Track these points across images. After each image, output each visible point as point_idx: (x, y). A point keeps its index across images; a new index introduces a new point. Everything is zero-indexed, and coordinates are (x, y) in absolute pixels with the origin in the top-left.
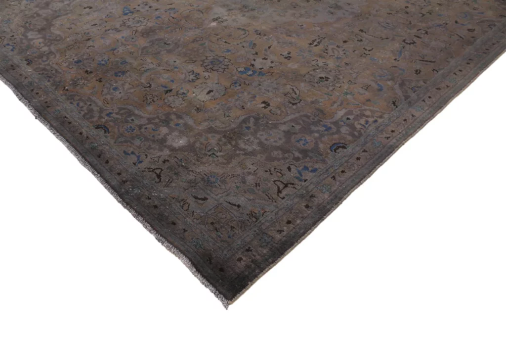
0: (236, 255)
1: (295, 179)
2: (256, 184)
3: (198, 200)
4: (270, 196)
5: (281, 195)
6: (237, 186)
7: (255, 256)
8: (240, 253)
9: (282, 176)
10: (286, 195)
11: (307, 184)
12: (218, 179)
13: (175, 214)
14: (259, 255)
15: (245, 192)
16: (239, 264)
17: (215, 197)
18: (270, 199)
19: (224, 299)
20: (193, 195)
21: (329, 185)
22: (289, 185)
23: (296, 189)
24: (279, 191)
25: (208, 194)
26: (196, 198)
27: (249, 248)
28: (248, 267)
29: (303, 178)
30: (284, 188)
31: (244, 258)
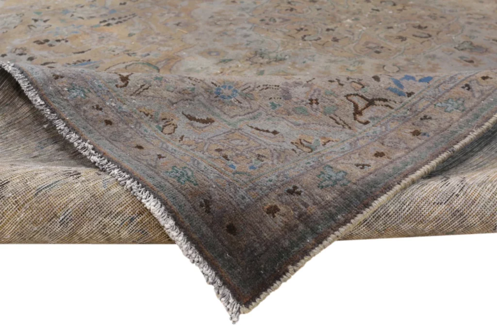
0: (266, 200)
1: (388, 92)
2: (311, 100)
3: (195, 122)
4: (338, 120)
5: (362, 119)
6: (273, 104)
7: (306, 205)
8: (273, 196)
9: (363, 87)
10: (371, 118)
11: (412, 100)
12: (237, 92)
13: (145, 136)
14: (314, 204)
15: (289, 114)
16: (269, 220)
17: (228, 119)
18: (337, 123)
19: (231, 300)
20: (187, 114)
21: (459, 99)
22: (377, 102)
23: (391, 108)
24: (357, 112)
25: (213, 114)
26: (191, 118)
27: (295, 187)
28: (289, 228)
29: (405, 90)
30: (367, 106)
31: (283, 209)
